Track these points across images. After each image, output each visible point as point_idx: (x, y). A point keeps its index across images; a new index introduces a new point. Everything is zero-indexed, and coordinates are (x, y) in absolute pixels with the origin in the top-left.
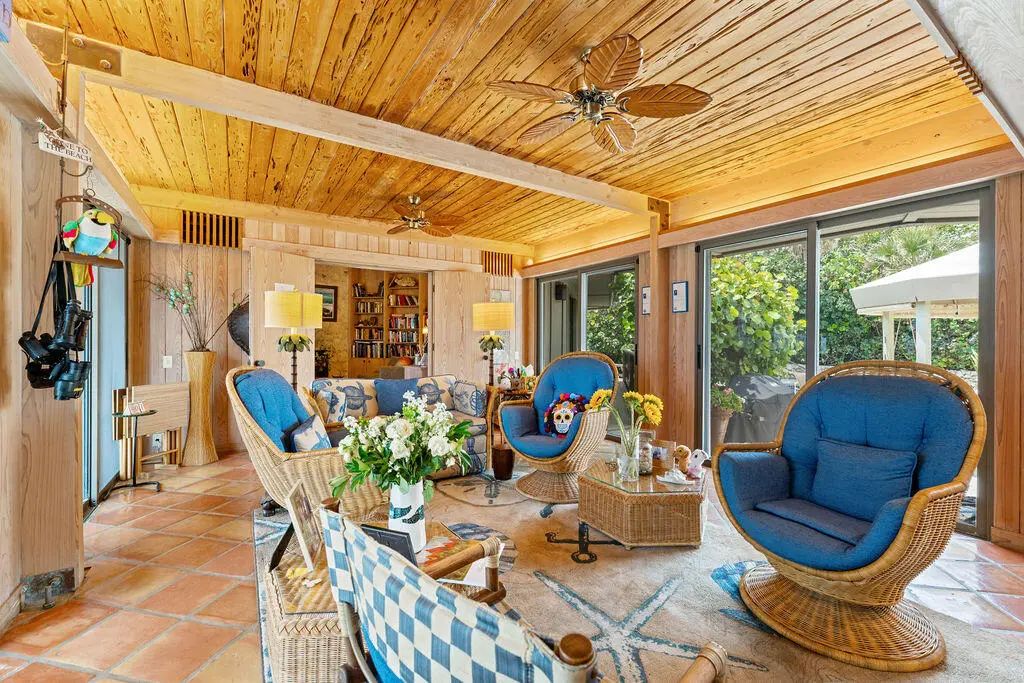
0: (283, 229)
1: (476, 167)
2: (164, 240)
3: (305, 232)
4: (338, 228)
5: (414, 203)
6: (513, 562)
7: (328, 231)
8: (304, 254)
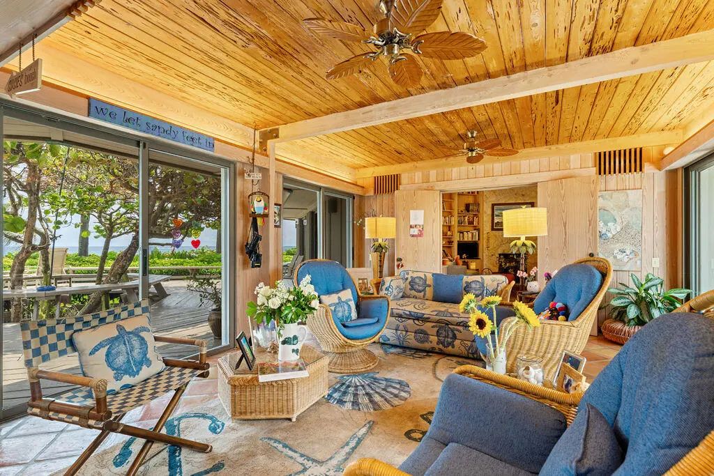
0: (420, 174)
1: (444, 105)
2: (367, 195)
3: (433, 173)
4: (453, 166)
5: (472, 137)
6: (375, 409)
7: (448, 170)
8: (431, 189)
